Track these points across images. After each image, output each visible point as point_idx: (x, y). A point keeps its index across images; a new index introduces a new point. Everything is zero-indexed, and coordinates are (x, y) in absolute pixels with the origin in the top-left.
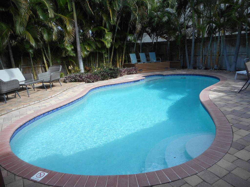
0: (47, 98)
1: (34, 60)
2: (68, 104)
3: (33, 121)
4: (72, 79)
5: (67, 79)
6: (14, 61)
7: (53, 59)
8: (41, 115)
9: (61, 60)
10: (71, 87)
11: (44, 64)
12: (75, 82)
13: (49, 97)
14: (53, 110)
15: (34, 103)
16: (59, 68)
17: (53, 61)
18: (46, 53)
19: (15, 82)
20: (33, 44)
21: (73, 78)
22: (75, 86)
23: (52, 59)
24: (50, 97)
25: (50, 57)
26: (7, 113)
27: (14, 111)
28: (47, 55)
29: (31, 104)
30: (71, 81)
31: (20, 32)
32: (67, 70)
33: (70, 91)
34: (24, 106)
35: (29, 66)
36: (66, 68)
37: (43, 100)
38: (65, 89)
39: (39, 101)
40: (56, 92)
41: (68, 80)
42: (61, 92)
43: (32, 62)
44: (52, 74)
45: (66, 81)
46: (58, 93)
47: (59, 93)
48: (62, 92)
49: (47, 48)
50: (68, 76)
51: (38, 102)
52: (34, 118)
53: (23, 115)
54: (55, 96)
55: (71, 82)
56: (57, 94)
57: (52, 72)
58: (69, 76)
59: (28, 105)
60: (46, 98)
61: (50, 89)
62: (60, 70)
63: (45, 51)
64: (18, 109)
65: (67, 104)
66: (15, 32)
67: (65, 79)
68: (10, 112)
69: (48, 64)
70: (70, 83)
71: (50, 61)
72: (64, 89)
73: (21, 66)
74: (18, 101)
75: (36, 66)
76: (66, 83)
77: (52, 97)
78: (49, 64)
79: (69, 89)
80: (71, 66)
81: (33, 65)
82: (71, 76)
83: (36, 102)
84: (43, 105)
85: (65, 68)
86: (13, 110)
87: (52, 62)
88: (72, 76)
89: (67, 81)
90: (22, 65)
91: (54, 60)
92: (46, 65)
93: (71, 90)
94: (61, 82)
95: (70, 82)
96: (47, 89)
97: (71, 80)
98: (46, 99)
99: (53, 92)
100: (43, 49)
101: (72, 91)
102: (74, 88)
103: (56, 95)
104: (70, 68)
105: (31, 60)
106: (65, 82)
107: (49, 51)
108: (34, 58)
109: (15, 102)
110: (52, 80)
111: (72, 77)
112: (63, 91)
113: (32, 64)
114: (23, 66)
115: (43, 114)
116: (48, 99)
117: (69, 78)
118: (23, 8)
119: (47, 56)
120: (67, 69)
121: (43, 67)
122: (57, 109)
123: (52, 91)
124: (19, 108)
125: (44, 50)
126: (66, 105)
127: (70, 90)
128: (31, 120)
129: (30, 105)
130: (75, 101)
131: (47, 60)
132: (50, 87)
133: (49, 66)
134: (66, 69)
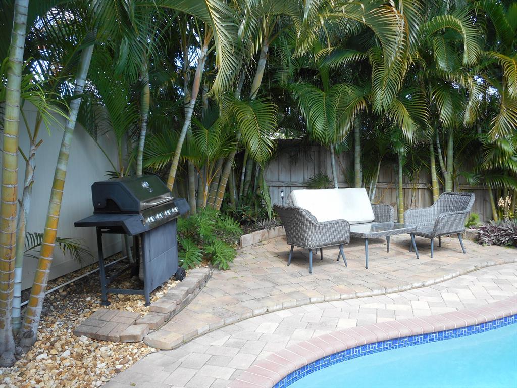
0: (409, 287)
1: (408, 171)
2: (465, 328)
3: (344, 356)
4: (502, 236)
5: (486, 233)
6: (363, 171)
7: (457, 173)
8: (372, 344)
9: (479, 176)
10: (493, 263)
11: (431, 183)
12: (509, 246)
13: (416, 285)
14: (412, 336)
15: (369, 293)
16: (465, 202)
17: (457, 178)
18: (441, 157)
19: (341, 226)
20: (409, 134)
21: (507, 235)
22: (507, 260)
23: (454, 171)
24: (419, 284)
25: (451, 169)
26: (297, 306)
27: (314, 303)
28: (441, 161)
29: (359, 294)
30: (498, 243)
31: (382, 106)
32: (494, 207)
33: (486, 277)
34: (343, 297)
35: (393, 186)
36: (490, 200)
37: (395, 289)
38: (473, 268)
39: (384, 291)
40: (444, 270)
41: (489, 237)
42: (458, 273)
43: (401, 176)
44: (441, 216)
45: (484, 239)
46: (446, 278)
47: (450, 277)
48: (460, 275)
49: (447, 143)
50: (492, 227)
51: (380, 292)
52: (349, 350)
53: (326, 325)
54: (435, 283)
55: (499, 245)
56: (442, 279)
57: (445, 209)
58: (494, 225)
59: (351, 296)
60: (408, 285)
61: (430, 254)
62: (468, 209)
63: (440, 150)
64: (324, 301)
65: (462, 328)
66: (370, 107)
67: (480, 234)
68: (305, 304)
69: (440, 184)
70: (494, 246)
71: (448, 177)
72: (469, 265)
73: (374, 183)
74: (337, 274)
75: (409, 186)
76: (481, 243)
77: (423, 286)
78: (445, 184)
79: (484, 270)
80: (507, 198)
81: (403, 183)
82: (500, 227)
83: (375, 292)
84: (391, 307)
85: (487, 199)
86: (312, 300)
87: (453, 179)
88: (505, 228)
89: (486, 240)
90: (376, 182)
91: (459, 175)
92: (436, 187)
93: (489, 275)
94: (468, 238)
95: (494, 244)
96: (419, 255)
97: (499, 240)
98: (404, 288)
99: (433, 268)
100: (435, 144)
101: (494, 281)
102: (504, 271)
103: (438, 280)
104: (501, 202)
105: (401, 171)
106: (478, 240)
107: (451, 152)
108: (408, 167)
109: (328, 278)
110: (438, 233)
111: (503, 230)
112: (462, 273)
113: (401, 180)
114: (378, 183)
115: (379, 342)
116: (412, 289)
117: (493, 232)
118: (395, 43)
119: (442, 164)
120: (493, 205)
121: (428, 189)
122: (426, 335)
123: (432, 264)
124: (327, 298)
125: (436, 149)
126: (460, 329)
127: (486, 273)
128: (338, 353)
129: (357, 297)
130: (494, 321)
131: (441, 175)
132: (430, 248)
133: (442, 190)
134: (491, 204)
